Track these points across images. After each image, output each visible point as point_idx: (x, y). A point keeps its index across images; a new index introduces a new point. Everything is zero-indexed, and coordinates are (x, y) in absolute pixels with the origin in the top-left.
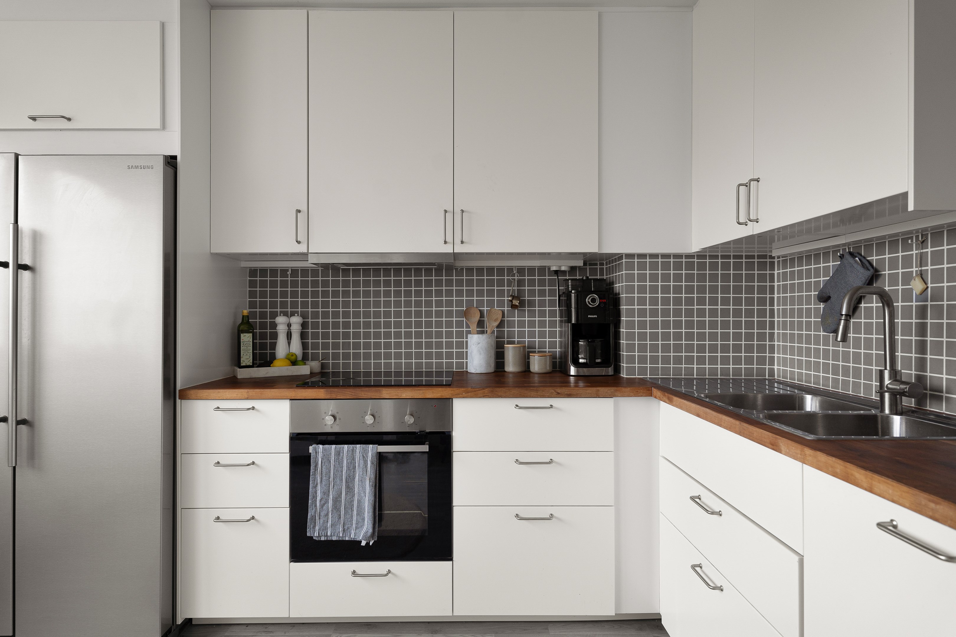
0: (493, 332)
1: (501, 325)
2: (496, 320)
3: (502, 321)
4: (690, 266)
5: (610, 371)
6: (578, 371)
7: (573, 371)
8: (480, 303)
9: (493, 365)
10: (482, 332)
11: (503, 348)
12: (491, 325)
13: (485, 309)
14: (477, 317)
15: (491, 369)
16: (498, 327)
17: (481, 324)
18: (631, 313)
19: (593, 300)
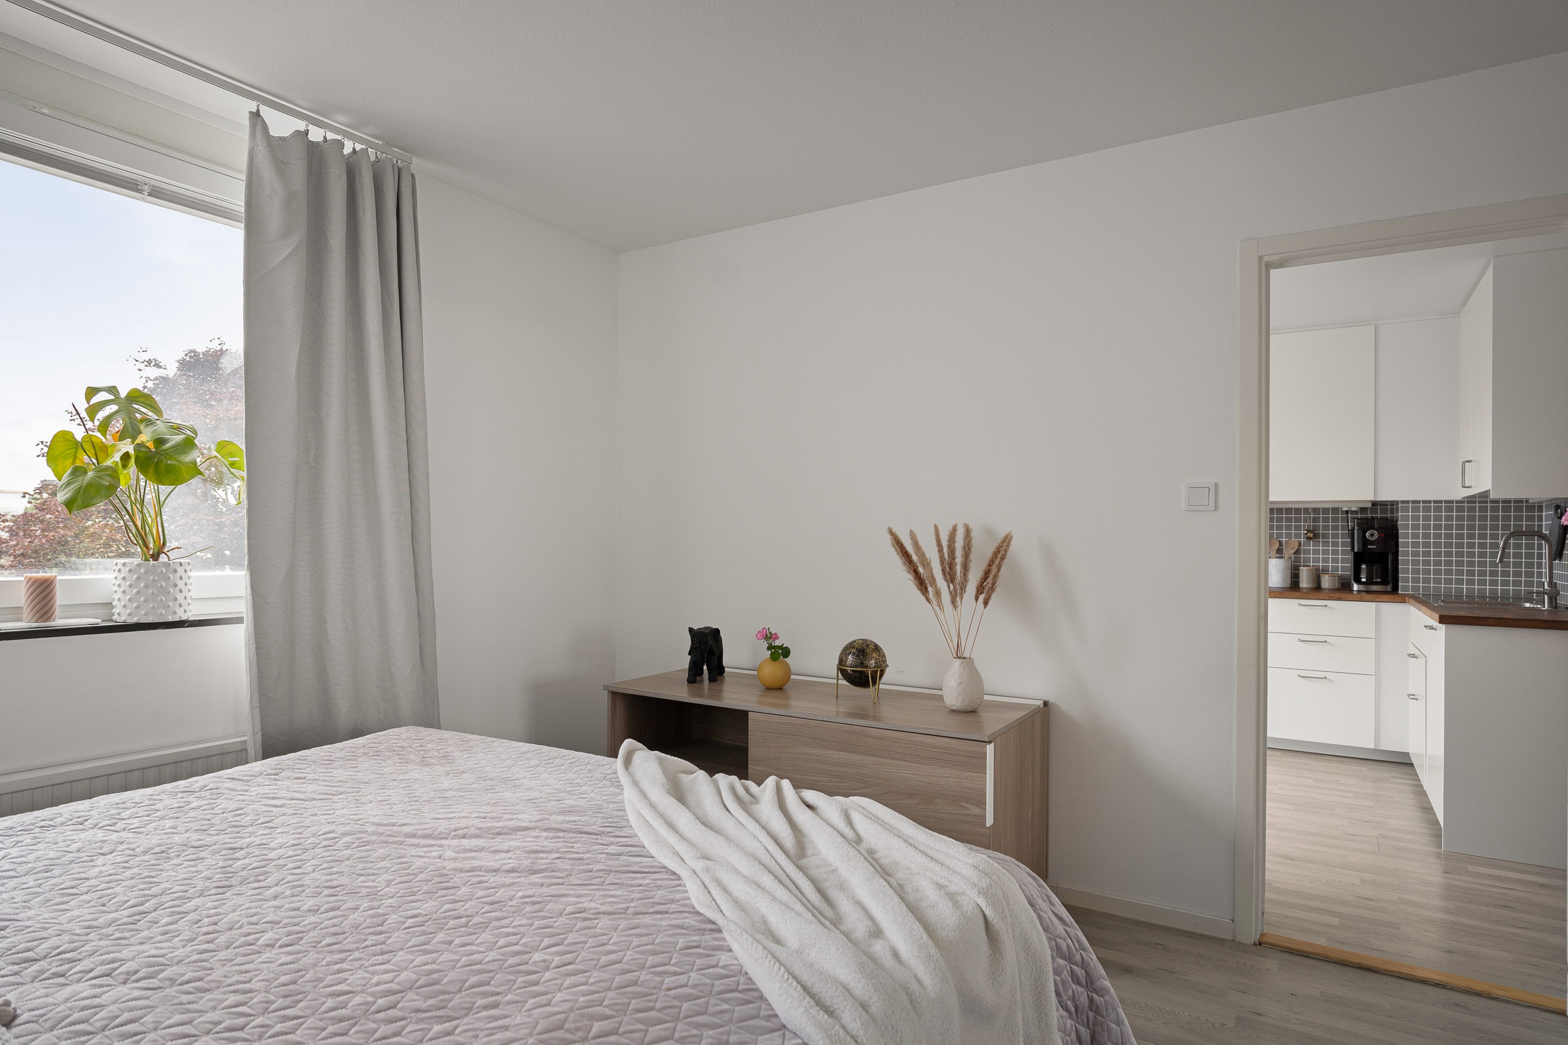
0: (1290, 557)
1: (1298, 552)
2: (1293, 549)
3: (1298, 549)
4: (1460, 509)
5: (1389, 588)
6: (1358, 588)
7: (1356, 587)
8: (1280, 535)
9: (1289, 582)
10: (1282, 557)
11: (1298, 570)
12: (1289, 552)
13: (1284, 540)
14: (1277, 546)
15: (1288, 585)
16: (1295, 553)
17: (1280, 551)
18: (1406, 545)
19: (1372, 535)
